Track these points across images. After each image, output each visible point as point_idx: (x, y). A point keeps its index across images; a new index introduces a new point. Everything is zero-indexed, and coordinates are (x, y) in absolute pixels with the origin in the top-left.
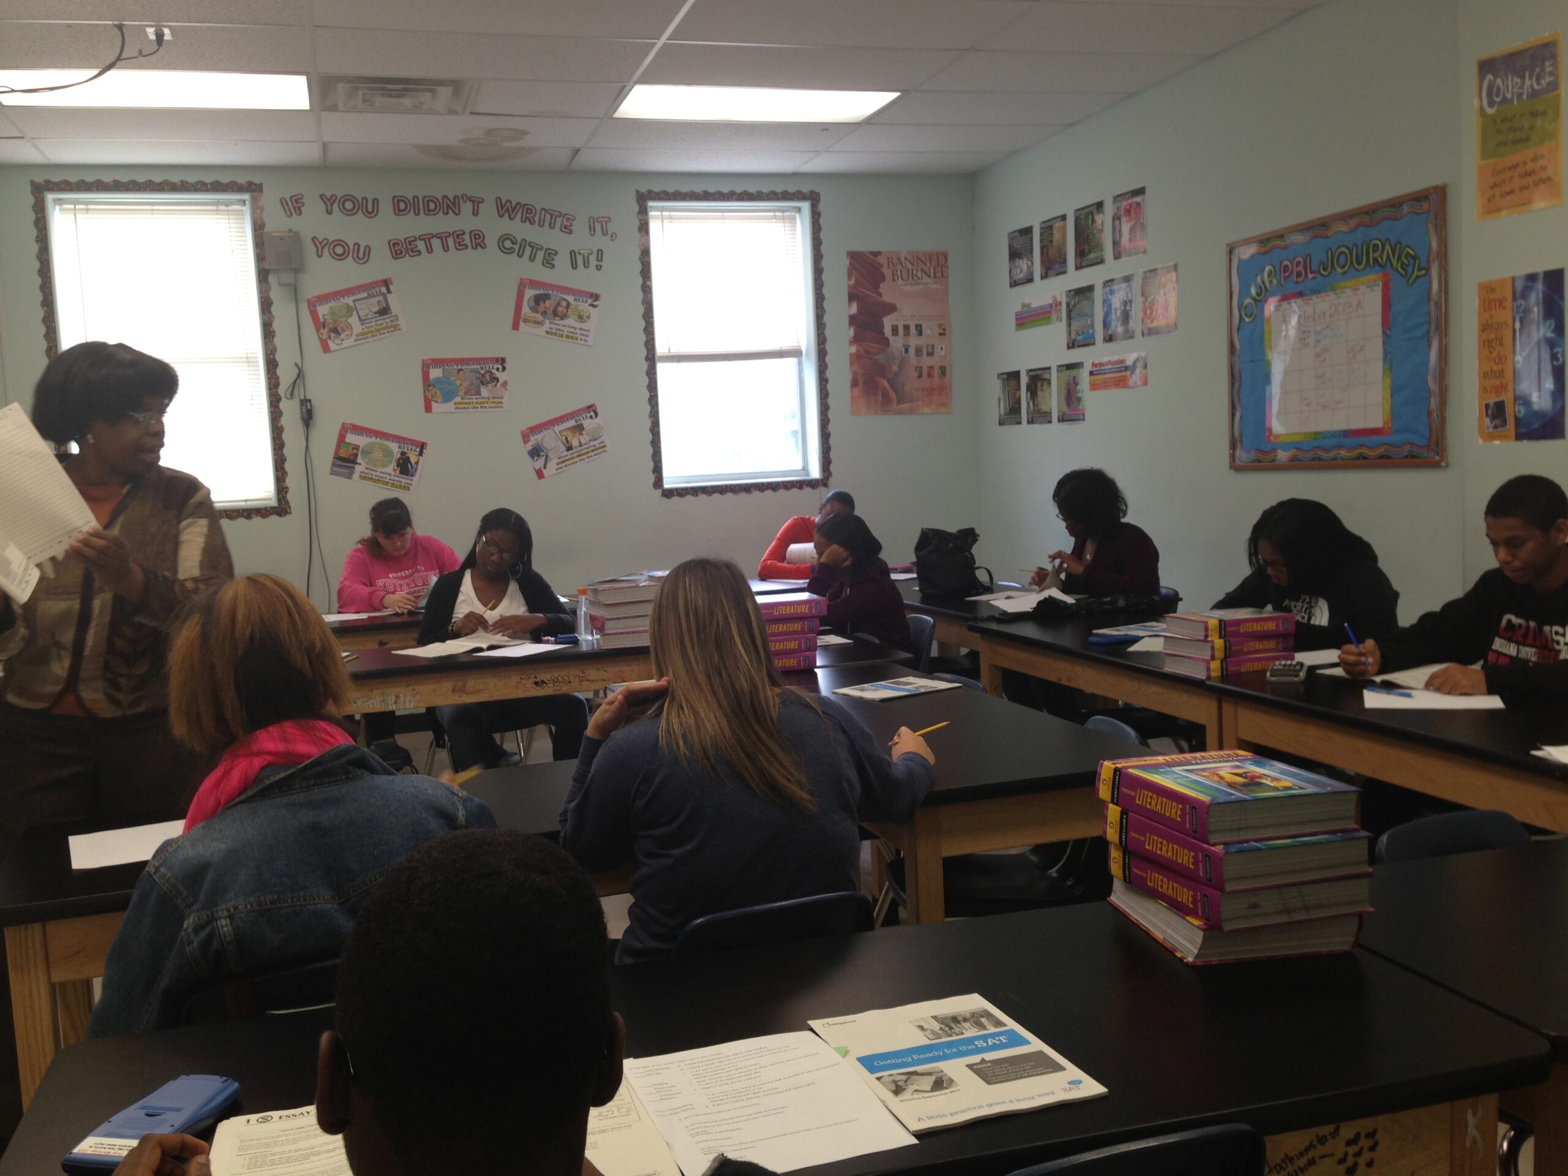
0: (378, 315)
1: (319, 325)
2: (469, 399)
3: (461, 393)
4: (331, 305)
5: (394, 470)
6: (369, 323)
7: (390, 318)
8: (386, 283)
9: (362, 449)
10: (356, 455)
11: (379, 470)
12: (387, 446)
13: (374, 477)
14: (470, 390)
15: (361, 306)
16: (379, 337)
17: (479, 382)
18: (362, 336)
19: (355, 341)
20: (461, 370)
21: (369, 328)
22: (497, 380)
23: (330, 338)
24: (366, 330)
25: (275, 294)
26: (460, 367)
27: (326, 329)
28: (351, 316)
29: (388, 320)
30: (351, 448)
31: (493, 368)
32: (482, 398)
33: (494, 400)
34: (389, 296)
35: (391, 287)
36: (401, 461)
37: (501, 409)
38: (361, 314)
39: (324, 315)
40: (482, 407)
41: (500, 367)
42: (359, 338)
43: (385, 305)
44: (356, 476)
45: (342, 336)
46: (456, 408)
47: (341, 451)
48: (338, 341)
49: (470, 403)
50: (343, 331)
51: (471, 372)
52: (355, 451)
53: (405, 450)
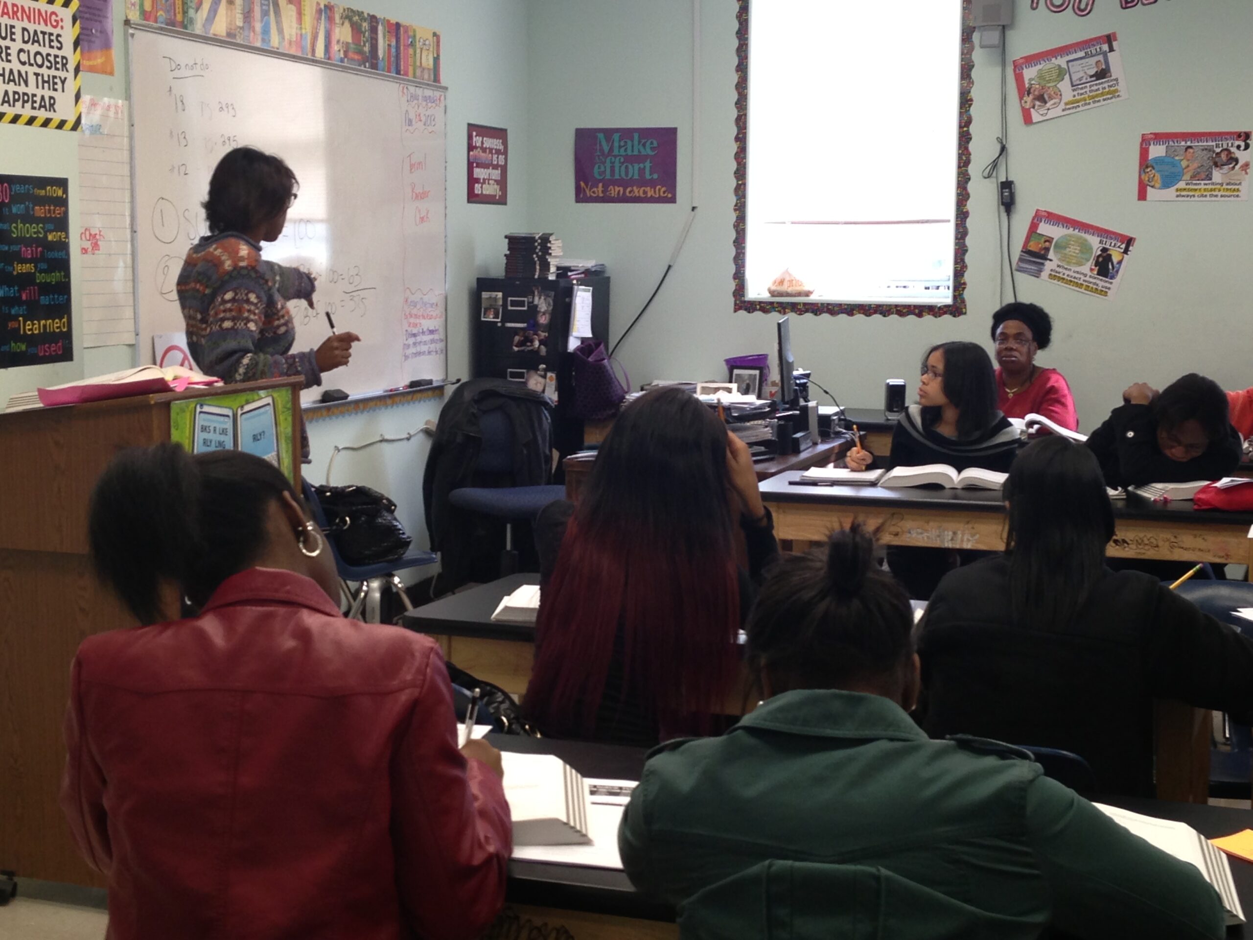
0: (1094, 79)
1: (1023, 91)
2: (1196, 184)
3: (1187, 177)
4: (1039, 67)
5: (1092, 270)
6: (1082, 89)
7: (1108, 81)
8: (1109, 39)
9: (1056, 242)
10: (1047, 250)
11: (1073, 269)
12: (1086, 240)
13: (1065, 277)
14: (1198, 173)
15: (1075, 67)
16: (1092, 105)
17: (1211, 164)
18: (1073, 104)
19: (1063, 110)
20: (1190, 147)
21: (1082, 94)
22: (1236, 161)
23: (1034, 107)
24: (1077, 97)
25: (978, 56)
26: (1189, 144)
27: (1031, 97)
28: (1063, 79)
29: (1106, 85)
30: (1043, 240)
31: (1232, 146)
32: (1213, 184)
33: (1229, 187)
34: (1110, 55)
35: (1115, 44)
36: (1101, 259)
37: (1236, 199)
38: (1074, 78)
39: (1030, 80)
40: (1211, 196)
41: (1243, 144)
42: (1068, 107)
43: (1104, 67)
44: (1045, 274)
45: (1048, 105)
46: (1177, 196)
47: (1031, 243)
48: (1043, 111)
49: (1196, 190)
50: (1051, 98)
51: (1203, 150)
52: (1047, 244)
53: (1107, 246)
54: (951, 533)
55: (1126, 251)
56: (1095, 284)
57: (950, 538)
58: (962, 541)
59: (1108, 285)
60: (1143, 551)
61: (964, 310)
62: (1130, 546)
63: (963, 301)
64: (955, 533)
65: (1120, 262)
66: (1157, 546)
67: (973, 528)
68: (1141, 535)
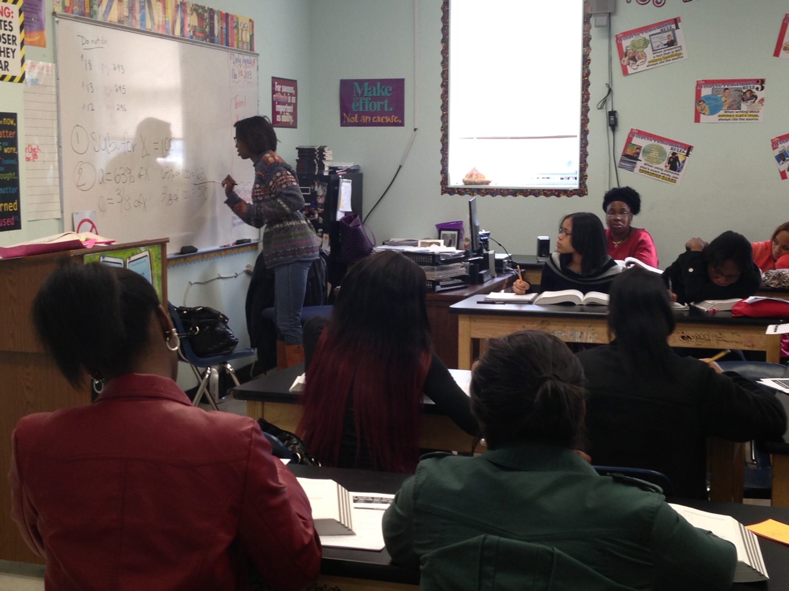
0: (666, 46)
1: (622, 54)
2: (730, 112)
3: (725, 107)
4: (632, 39)
5: (666, 166)
6: (659, 52)
7: (675, 48)
8: (676, 21)
9: (644, 149)
10: (638, 154)
11: (655, 166)
12: (662, 148)
13: (649, 171)
14: (732, 105)
15: (654, 39)
16: (666, 63)
17: (740, 99)
18: (653, 62)
19: (648, 66)
20: (727, 89)
21: (659, 56)
22: (756, 97)
23: (629, 64)
24: (656, 58)
25: (593, 32)
26: (726, 87)
27: (627, 58)
28: (647, 47)
29: (674, 50)
30: (635, 147)
31: (753, 88)
32: (741, 112)
33: (752, 114)
34: (677, 32)
35: (679, 24)
36: (672, 160)
37: (756, 121)
38: (655, 45)
39: (627, 47)
40: (741, 119)
41: (760, 87)
42: (650, 64)
43: (673, 39)
44: (637, 170)
45: (638, 63)
46: (719, 120)
47: (628, 150)
48: (635, 67)
49: (731, 116)
50: (639, 59)
51: (735, 91)
52: (638, 150)
53: (676, 152)
54: (579, 333)
55: (687, 155)
56: (668, 175)
57: (579, 336)
58: (587, 338)
59: (676, 176)
60: (700, 343)
61: (586, 192)
62: (692, 340)
63: (586, 187)
64: (582, 333)
65: (684, 162)
66: (709, 340)
67: (594, 330)
68: (699, 333)
